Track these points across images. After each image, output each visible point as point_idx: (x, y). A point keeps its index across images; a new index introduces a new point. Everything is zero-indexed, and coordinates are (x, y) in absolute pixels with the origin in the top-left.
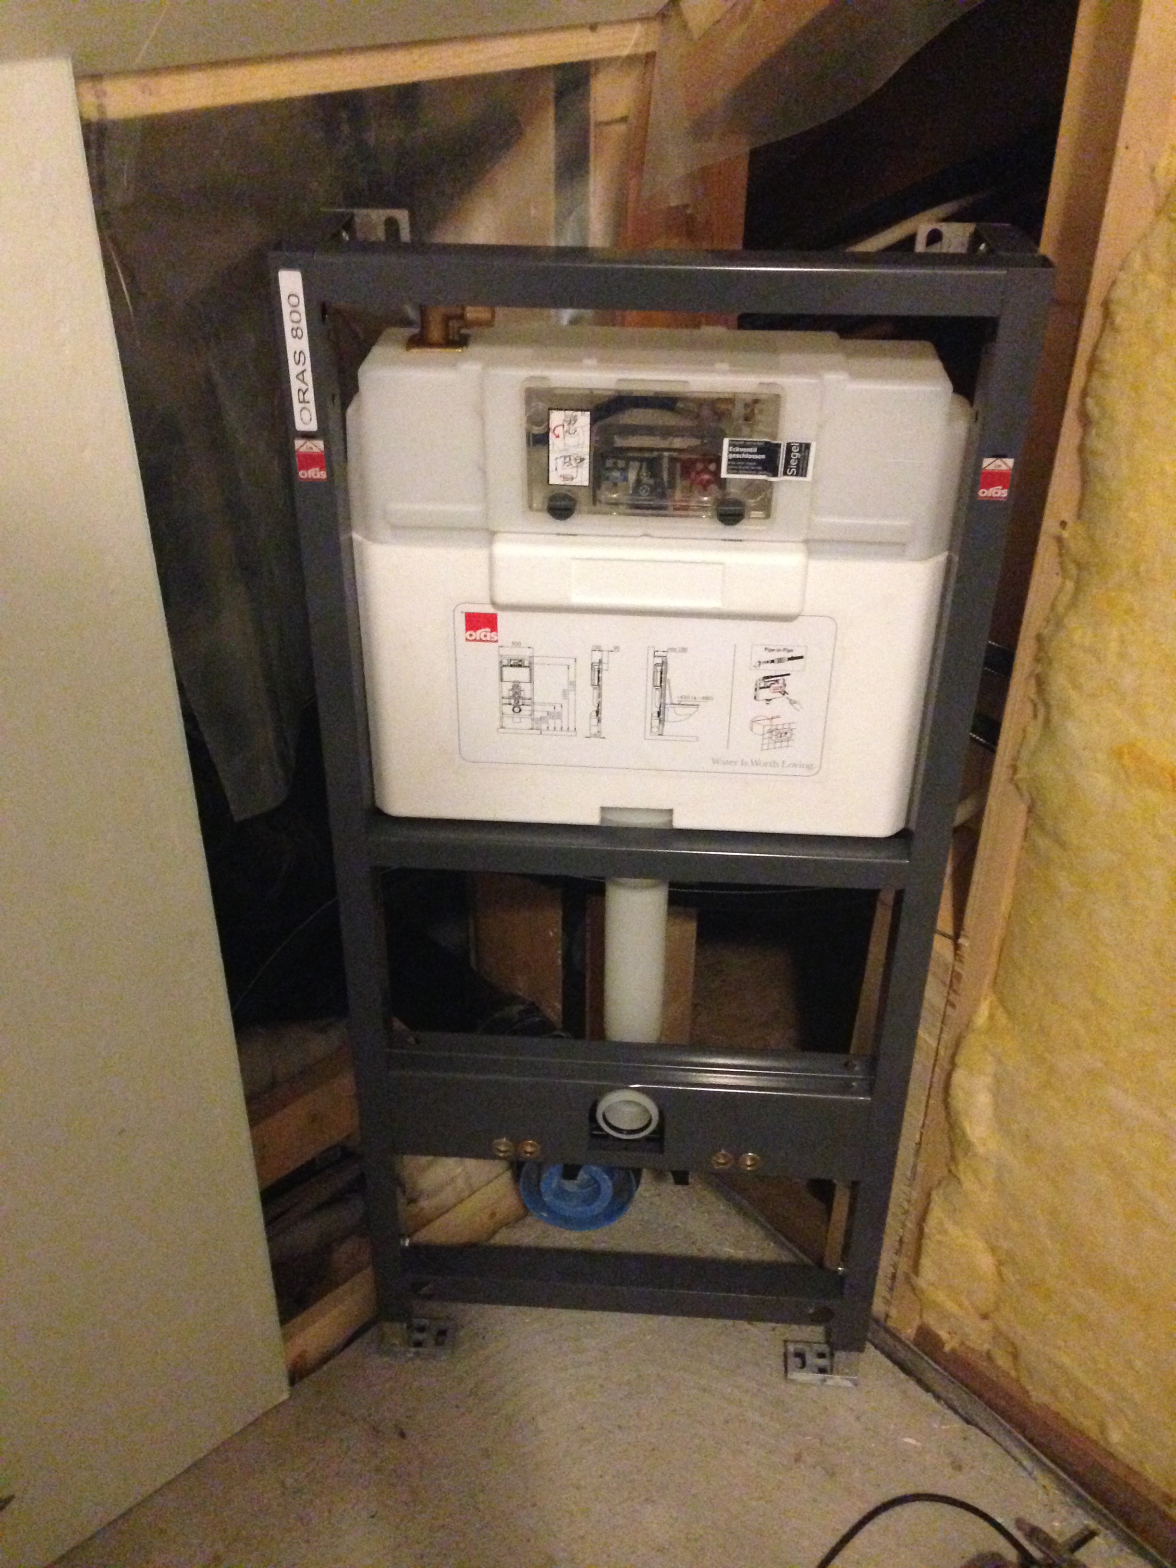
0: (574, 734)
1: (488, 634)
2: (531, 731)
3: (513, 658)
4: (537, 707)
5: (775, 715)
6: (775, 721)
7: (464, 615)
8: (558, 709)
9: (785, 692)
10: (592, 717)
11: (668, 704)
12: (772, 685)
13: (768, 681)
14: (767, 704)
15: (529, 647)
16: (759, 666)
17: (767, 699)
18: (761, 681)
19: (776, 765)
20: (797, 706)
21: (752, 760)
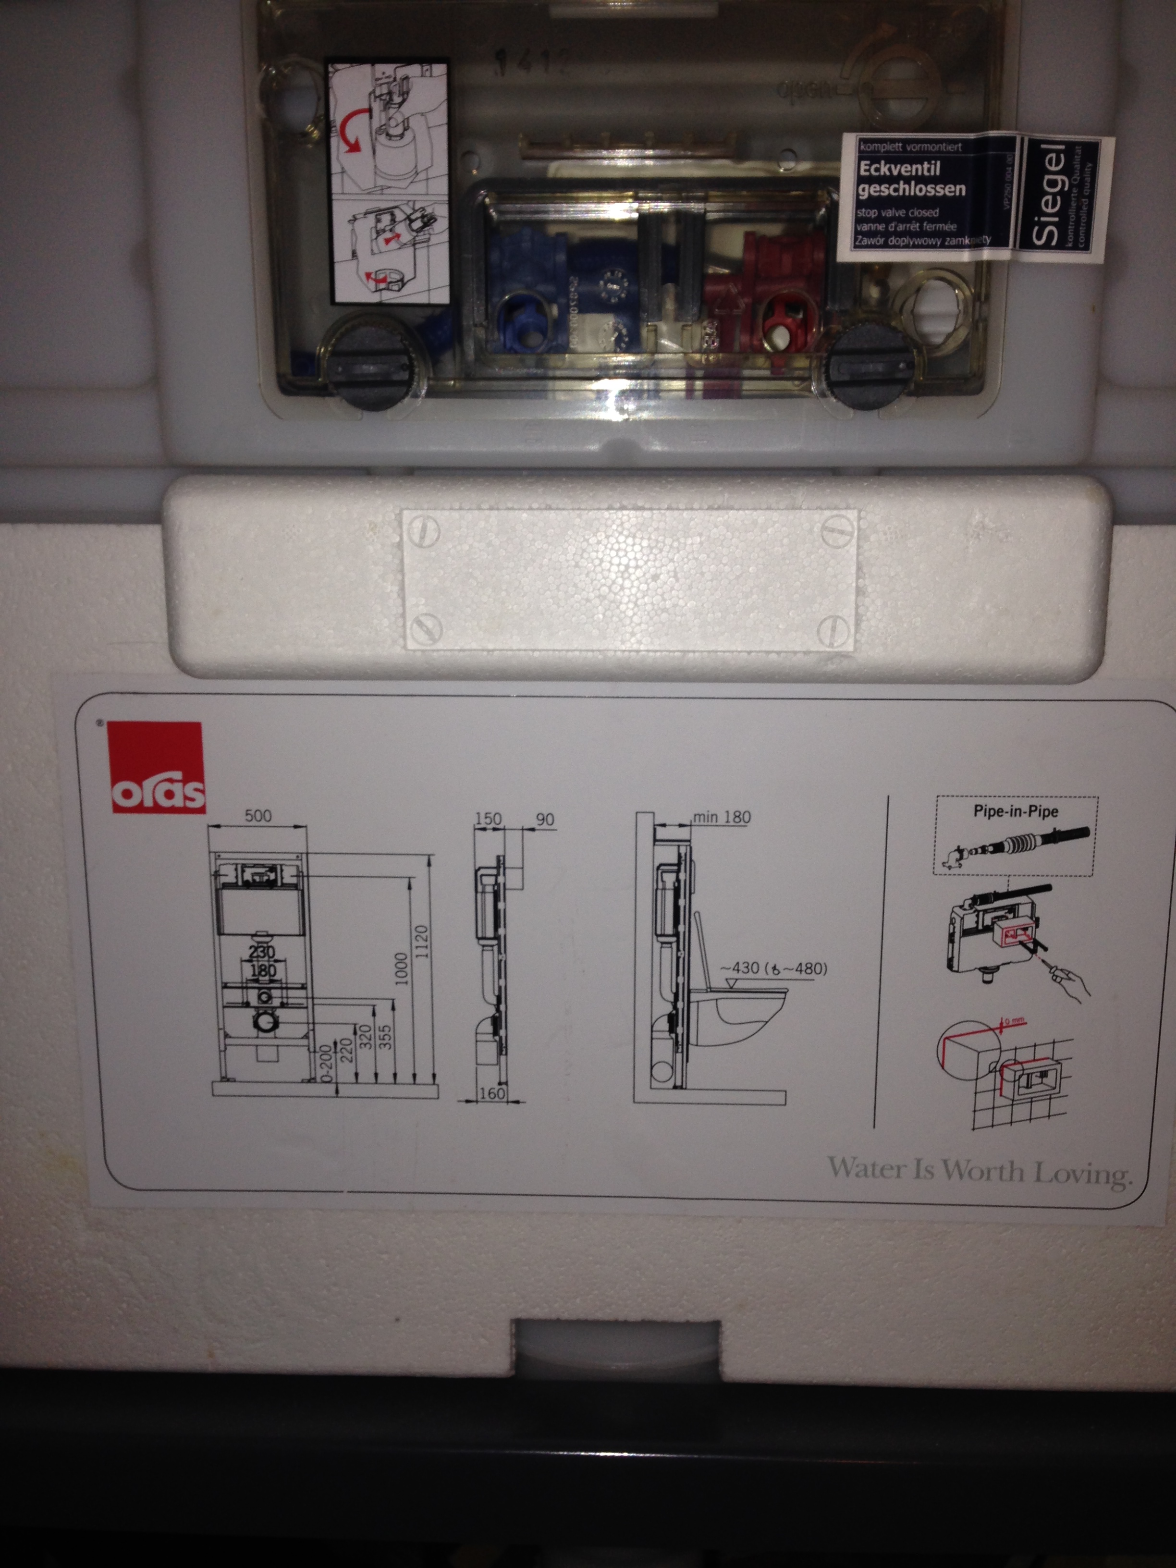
0: (431, 1091)
1: (177, 788)
2: (311, 1088)
3: (251, 859)
4: (322, 1013)
5: (1011, 1017)
6: (1010, 1037)
7: (104, 730)
8: (384, 1017)
9: (1037, 943)
10: (480, 1037)
11: (698, 991)
12: (999, 923)
13: (985, 912)
14: (985, 982)
15: (296, 827)
16: (960, 866)
17: (985, 968)
18: (965, 910)
19: (1017, 1175)
20: (1074, 987)
21: (945, 1162)
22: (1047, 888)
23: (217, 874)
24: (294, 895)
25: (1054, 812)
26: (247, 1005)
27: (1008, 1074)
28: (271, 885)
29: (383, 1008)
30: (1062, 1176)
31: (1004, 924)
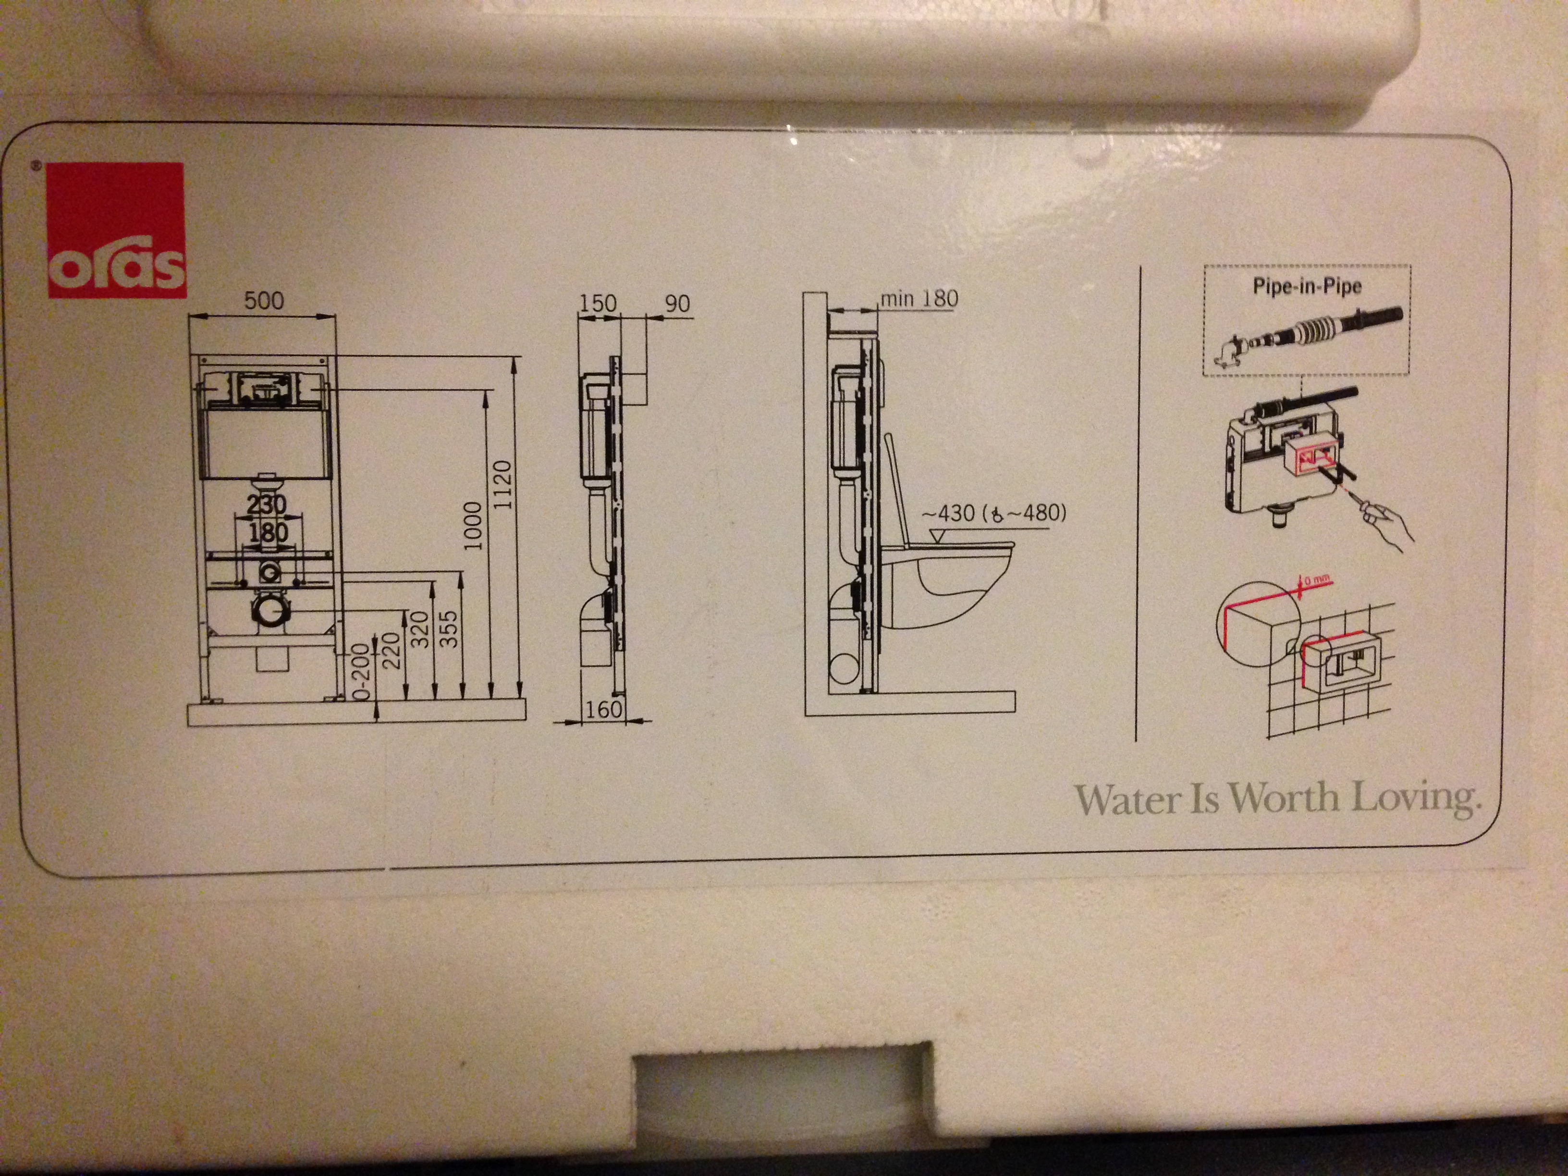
0: (515, 709)
1: (145, 260)
2: (337, 712)
3: (251, 364)
4: (355, 596)
5: (1312, 573)
6: (1312, 603)
7: (42, 175)
8: (447, 599)
9: (1341, 469)
10: (586, 625)
11: (893, 548)
12: (1293, 442)
13: (1273, 426)
14: (1276, 526)
15: (320, 317)
16: (1238, 363)
17: (1276, 506)
18: (1246, 424)
19: (1329, 800)
20: (1392, 530)
21: (1233, 786)
22: (1352, 392)
23: (200, 388)
24: (315, 418)
25: (1355, 288)
26: (243, 585)
27: (1312, 657)
28: (282, 403)
29: (446, 586)
30: (1389, 800)
31: (1297, 443)
